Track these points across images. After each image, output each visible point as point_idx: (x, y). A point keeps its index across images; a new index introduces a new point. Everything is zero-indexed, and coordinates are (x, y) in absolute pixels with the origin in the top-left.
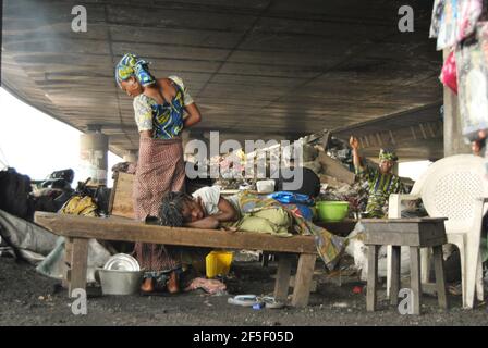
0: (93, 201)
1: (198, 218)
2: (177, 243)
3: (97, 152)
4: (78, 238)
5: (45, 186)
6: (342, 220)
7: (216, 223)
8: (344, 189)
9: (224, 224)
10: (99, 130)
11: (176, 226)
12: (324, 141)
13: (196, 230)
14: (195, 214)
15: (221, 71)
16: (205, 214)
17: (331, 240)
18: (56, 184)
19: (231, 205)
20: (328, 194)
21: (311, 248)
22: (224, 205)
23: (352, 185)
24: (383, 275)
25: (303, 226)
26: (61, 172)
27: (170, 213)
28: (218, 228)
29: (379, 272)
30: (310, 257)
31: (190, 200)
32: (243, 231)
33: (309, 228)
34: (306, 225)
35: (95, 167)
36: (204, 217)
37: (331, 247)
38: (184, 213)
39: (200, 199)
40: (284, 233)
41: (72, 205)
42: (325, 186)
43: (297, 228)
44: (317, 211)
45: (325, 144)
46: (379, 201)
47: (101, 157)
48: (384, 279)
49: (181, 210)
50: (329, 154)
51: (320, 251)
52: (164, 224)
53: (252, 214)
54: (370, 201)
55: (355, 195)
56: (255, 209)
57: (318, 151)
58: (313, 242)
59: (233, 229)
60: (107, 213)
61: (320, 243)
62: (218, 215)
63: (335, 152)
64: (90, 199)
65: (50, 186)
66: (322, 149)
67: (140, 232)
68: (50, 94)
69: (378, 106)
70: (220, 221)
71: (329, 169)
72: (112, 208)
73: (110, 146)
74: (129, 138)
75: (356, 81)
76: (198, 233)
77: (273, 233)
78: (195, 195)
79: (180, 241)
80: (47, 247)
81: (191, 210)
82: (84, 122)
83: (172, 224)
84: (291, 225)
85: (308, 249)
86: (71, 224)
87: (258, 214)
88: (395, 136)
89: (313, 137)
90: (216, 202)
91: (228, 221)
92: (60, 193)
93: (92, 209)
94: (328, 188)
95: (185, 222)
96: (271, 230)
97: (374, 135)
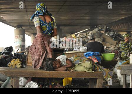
0: (20, 60)
1: (59, 67)
2: (52, 77)
3: (21, 35)
4: (15, 77)
5: (2, 54)
6: (112, 60)
7: (66, 69)
8: (112, 48)
9: (69, 69)
10: (22, 27)
11: (51, 71)
12: (104, 29)
13: (58, 72)
14: (58, 66)
15: (65, 5)
16: (61, 66)
17: (108, 73)
18: (6, 53)
19: (71, 61)
20: (106, 50)
21: (101, 76)
22: (68, 62)
23: (115, 46)
24: (129, 83)
25: (98, 68)
26: (8, 48)
27: (49, 66)
28: (66, 70)
29: (127, 82)
30: (101, 79)
31: (56, 61)
32: (75, 71)
33: (100, 68)
34: (99, 68)
35: (21, 41)
36: (61, 67)
37: (109, 75)
38: (54, 66)
39: (59, 60)
40: (91, 71)
41: (13, 62)
42: (105, 47)
43: (96, 69)
44: (103, 57)
45: (105, 30)
46: (125, 53)
47: (23, 37)
48: (129, 84)
49: (52, 65)
50: (106, 34)
51: (105, 77)
52: (46, 70)
53: (79, 64)
54: (122, 53)
55: (117, 50)
56: (80, 63)
57: (102, 33)
58: (102, 73)
59: (72, 70)
60: (25, 65)
61: (105, 74)
62: (66, 65)
63: (109, 33)
64: (19, 60)
65: (4, 54)
66: (104, 32)
67: (38, 74)
68: (2, 16)
69: (124, 14)
70: (67, 68)
71: (107, 40)
72: (27, 63)
73: (26, 32)
74: (32, 30)
75: (115, 6)
76: (59, 73)
77: (87, 71)
78: (57, 58)
79: (52, 76)
80: (4, 79)
81: (56, 65)
82: (16, 25)
83: (49, 70)
84: (93, 68)
85: (100, 77)
86: (12, 72)
87: (81, 64)
88: (130, 24)
89: (100, 28)
90: (65, 61)
91: (70, 67)
92: (8, 57)
93: (20, 63)
94: (107, 48)
95: (54, 69)
96: (86, 71)
97: (123, 24)
